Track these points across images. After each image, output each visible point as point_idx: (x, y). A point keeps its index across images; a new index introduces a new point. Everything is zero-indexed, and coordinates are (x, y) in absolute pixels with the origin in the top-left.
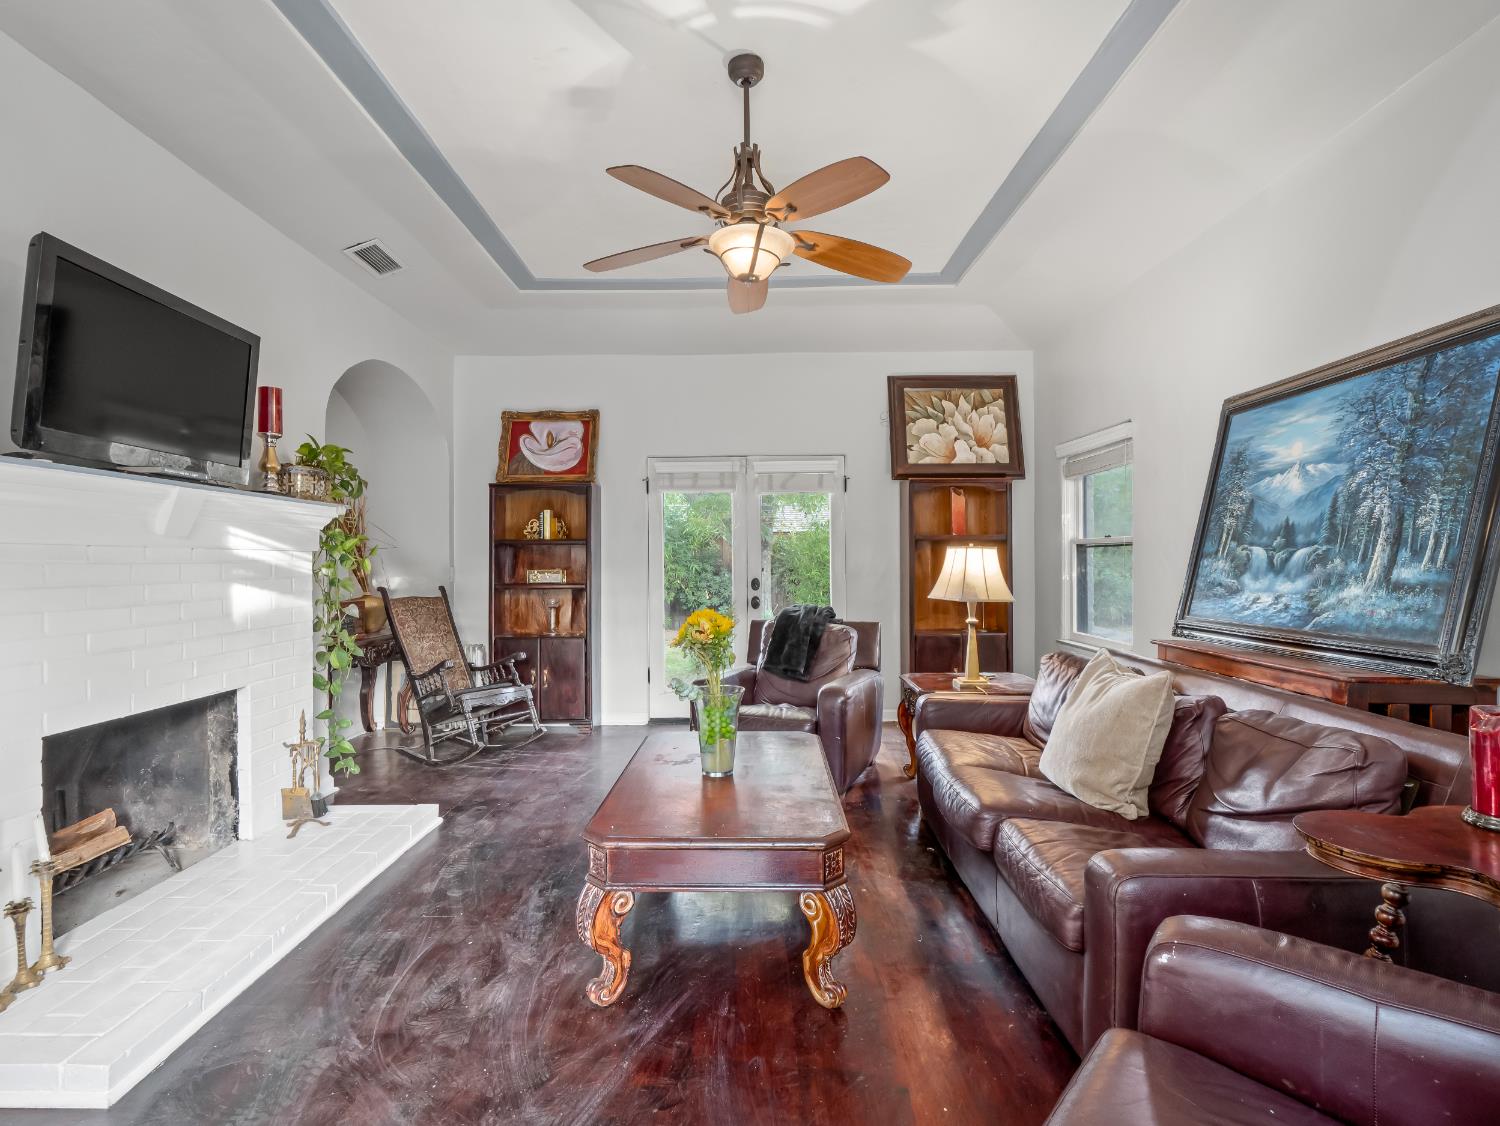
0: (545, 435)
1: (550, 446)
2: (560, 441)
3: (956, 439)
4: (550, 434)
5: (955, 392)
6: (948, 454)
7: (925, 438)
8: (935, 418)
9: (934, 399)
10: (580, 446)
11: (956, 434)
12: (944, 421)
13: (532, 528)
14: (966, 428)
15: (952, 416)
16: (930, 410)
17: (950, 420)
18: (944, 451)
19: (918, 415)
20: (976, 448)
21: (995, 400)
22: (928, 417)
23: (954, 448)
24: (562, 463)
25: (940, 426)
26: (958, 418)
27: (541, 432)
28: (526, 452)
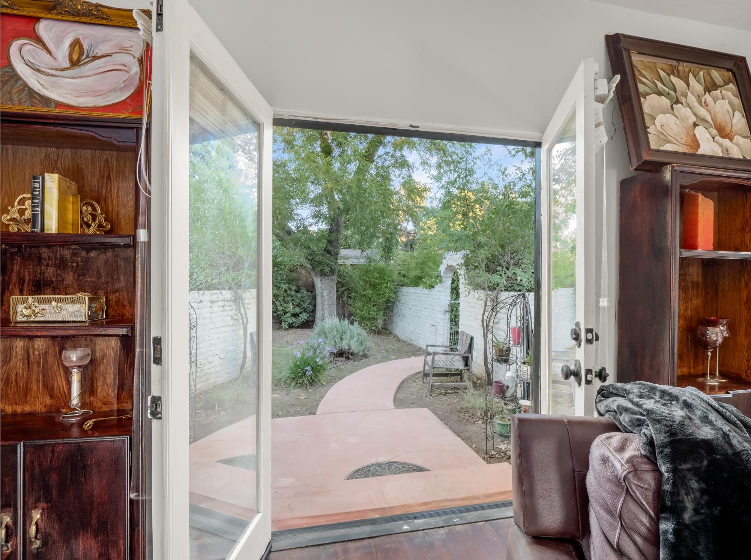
0: (67, 43)
1: (75, 63)
2: (95, 58)
3: (695, 125)
4: (76, 44)
5: (683, 67)
6: (689, 141)
7: (660, 119)
8: (668, 95)
9: (662, 73)
10: (135, 69)
11: (693, 119)
12: (677, 102)
13: (22, 212)
14: (703, 112)
15: (686, 96)
16: (659, 85)
17: (683, 100)
18: (684, 139)
19: (648, 90)
20: (718, 138)
21: (726, 84)
22: (660, 94)
23: (695, 135)
24: (96, 93)
25: (675, 106)
26: (692, 99)
27: (59, 41)
28: (20, 68)
